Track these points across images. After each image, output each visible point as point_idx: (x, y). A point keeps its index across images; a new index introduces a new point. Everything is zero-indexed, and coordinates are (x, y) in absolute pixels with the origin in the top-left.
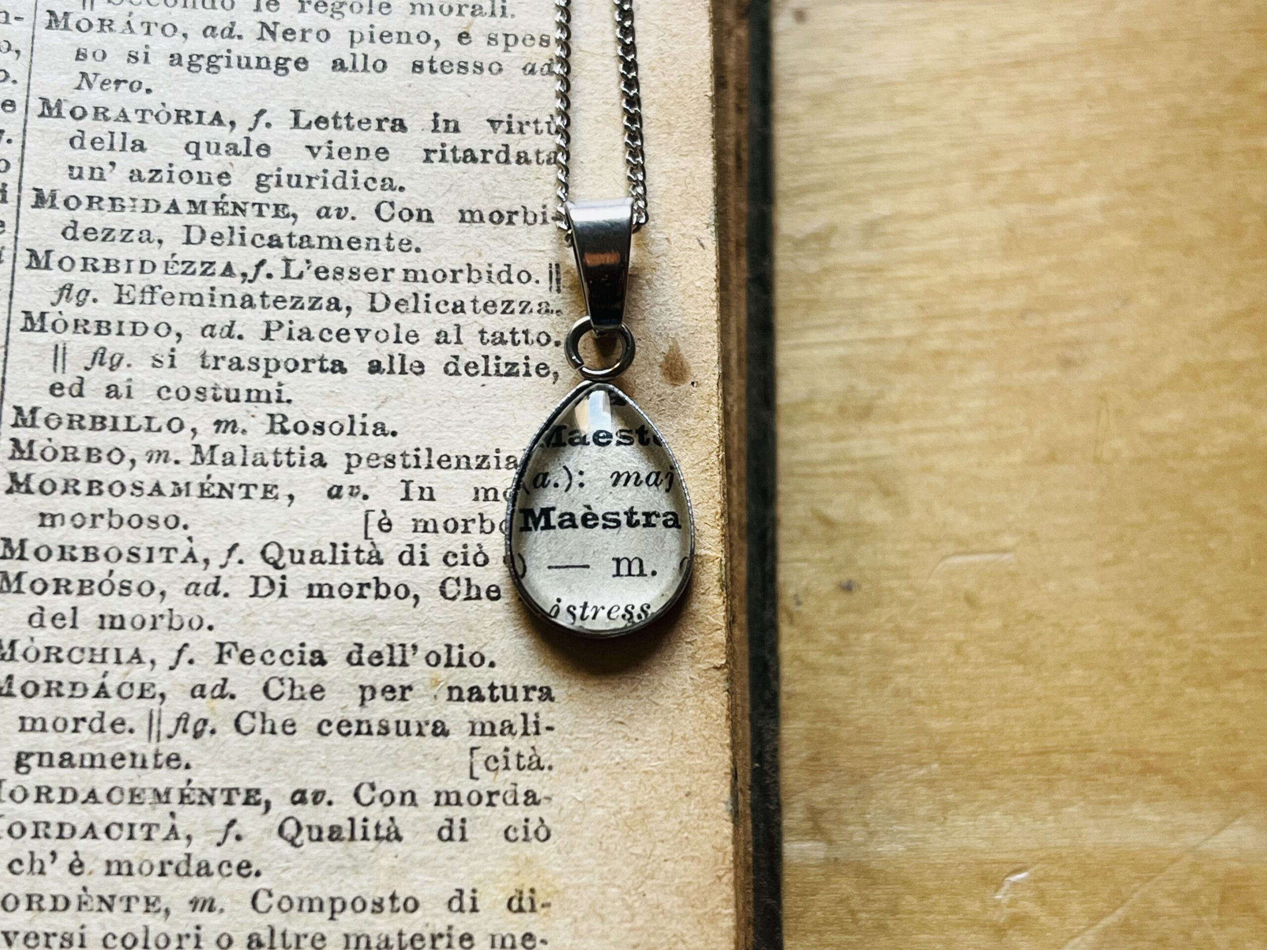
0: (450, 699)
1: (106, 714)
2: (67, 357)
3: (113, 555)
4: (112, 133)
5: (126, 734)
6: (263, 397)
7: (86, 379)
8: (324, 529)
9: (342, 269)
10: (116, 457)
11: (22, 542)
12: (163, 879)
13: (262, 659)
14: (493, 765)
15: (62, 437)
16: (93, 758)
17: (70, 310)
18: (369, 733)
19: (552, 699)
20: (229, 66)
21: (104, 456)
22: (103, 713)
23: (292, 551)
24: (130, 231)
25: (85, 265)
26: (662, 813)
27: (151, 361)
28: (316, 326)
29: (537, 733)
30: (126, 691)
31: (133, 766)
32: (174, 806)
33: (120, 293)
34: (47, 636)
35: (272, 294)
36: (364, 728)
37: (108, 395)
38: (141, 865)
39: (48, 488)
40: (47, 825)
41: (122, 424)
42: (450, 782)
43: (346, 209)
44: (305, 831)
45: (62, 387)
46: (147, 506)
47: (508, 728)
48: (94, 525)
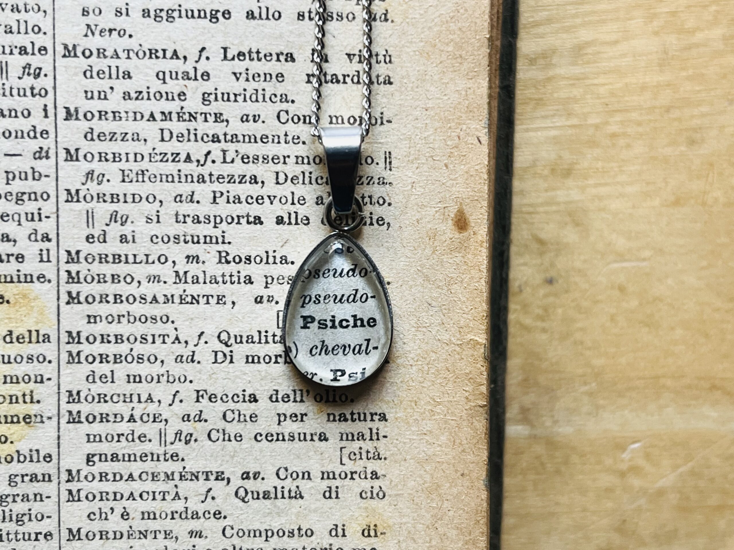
0: (329, 420)
1: (135, 432)
2: (95, 218)
3: (132, 339)
4: (110, 67)
5: (147, 442)
6: (214, 240)
7: (107, 231)
8: (253, 322)
9: (258, 156)
10: (129, 279)
11: (78, 333)
12: (173, 521)
13: (221, 399)
14: (353, 457)
15: (97, 268)
16: (129, 456)
17: (93, 187)
18: (284, 440)
19: (386, 420)
20: (180, 17)
21: (121, 279)
22: (133, 431)
23: (236, 336)
24: (126, 134)
25: (100, 157)
26: (448, 485)
27: (145, 219)
28: (243, 194)
29: (378, 439)
30: (145, 418)
31: (152, 460)
32: (177, 481)
33: (124, 176)
34: (98, 388)
35: (216, 174)
36: (281, 437)
37: (121, 241)
38: (161, 514)
39: (90, 300)
40: (107, 493)
41: (131, 259)
42: (329, 467)
43: (259, 116)
44: (250, 495)
45: (93, 237)
46: (149, 310)
47: (361, 436)
48: (119, 322)
